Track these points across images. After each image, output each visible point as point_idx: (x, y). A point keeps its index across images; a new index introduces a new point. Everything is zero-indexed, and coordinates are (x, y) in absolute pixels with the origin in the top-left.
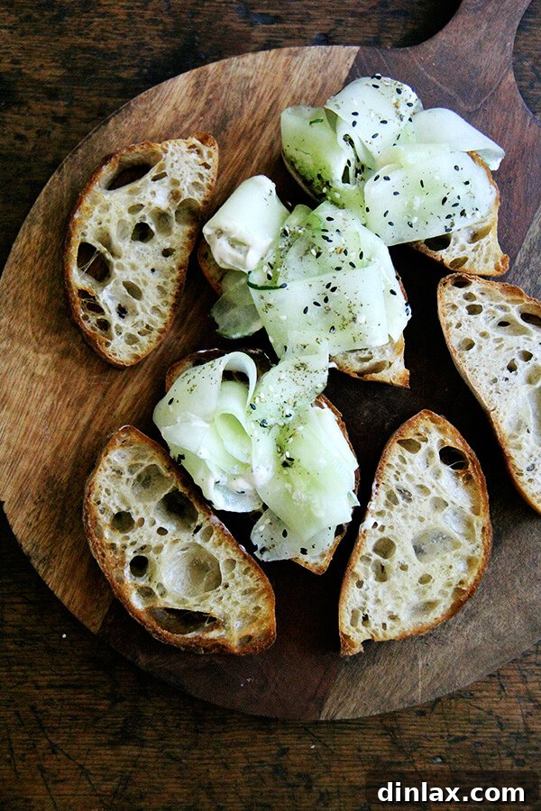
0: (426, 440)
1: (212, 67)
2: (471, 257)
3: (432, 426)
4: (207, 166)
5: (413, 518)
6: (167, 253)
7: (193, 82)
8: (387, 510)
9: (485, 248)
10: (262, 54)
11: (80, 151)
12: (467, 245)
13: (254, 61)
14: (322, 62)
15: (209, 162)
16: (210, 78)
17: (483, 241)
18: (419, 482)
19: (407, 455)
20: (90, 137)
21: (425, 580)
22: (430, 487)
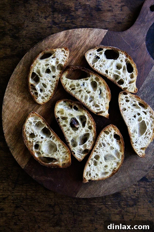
0: (111, 132)
1: (70, 30)
2: (128, 87)
3: (112, 128)
4: (66, 56)
5: (105, 151)
6: (54, 77)
7: (65, 34)
8: (99, 148)
9: (132, 86)
10: (83, 29)
11: (35, 47)
12: (128, 84)
13: (81, 31)
14: (98, 33)
15: (67, 55)
16: (69, 33)
17: (132, 84)
18: (108, 142)
19: (106, 135)
20: (38, 44)
21: (106, 166)
22: (110, 144)
